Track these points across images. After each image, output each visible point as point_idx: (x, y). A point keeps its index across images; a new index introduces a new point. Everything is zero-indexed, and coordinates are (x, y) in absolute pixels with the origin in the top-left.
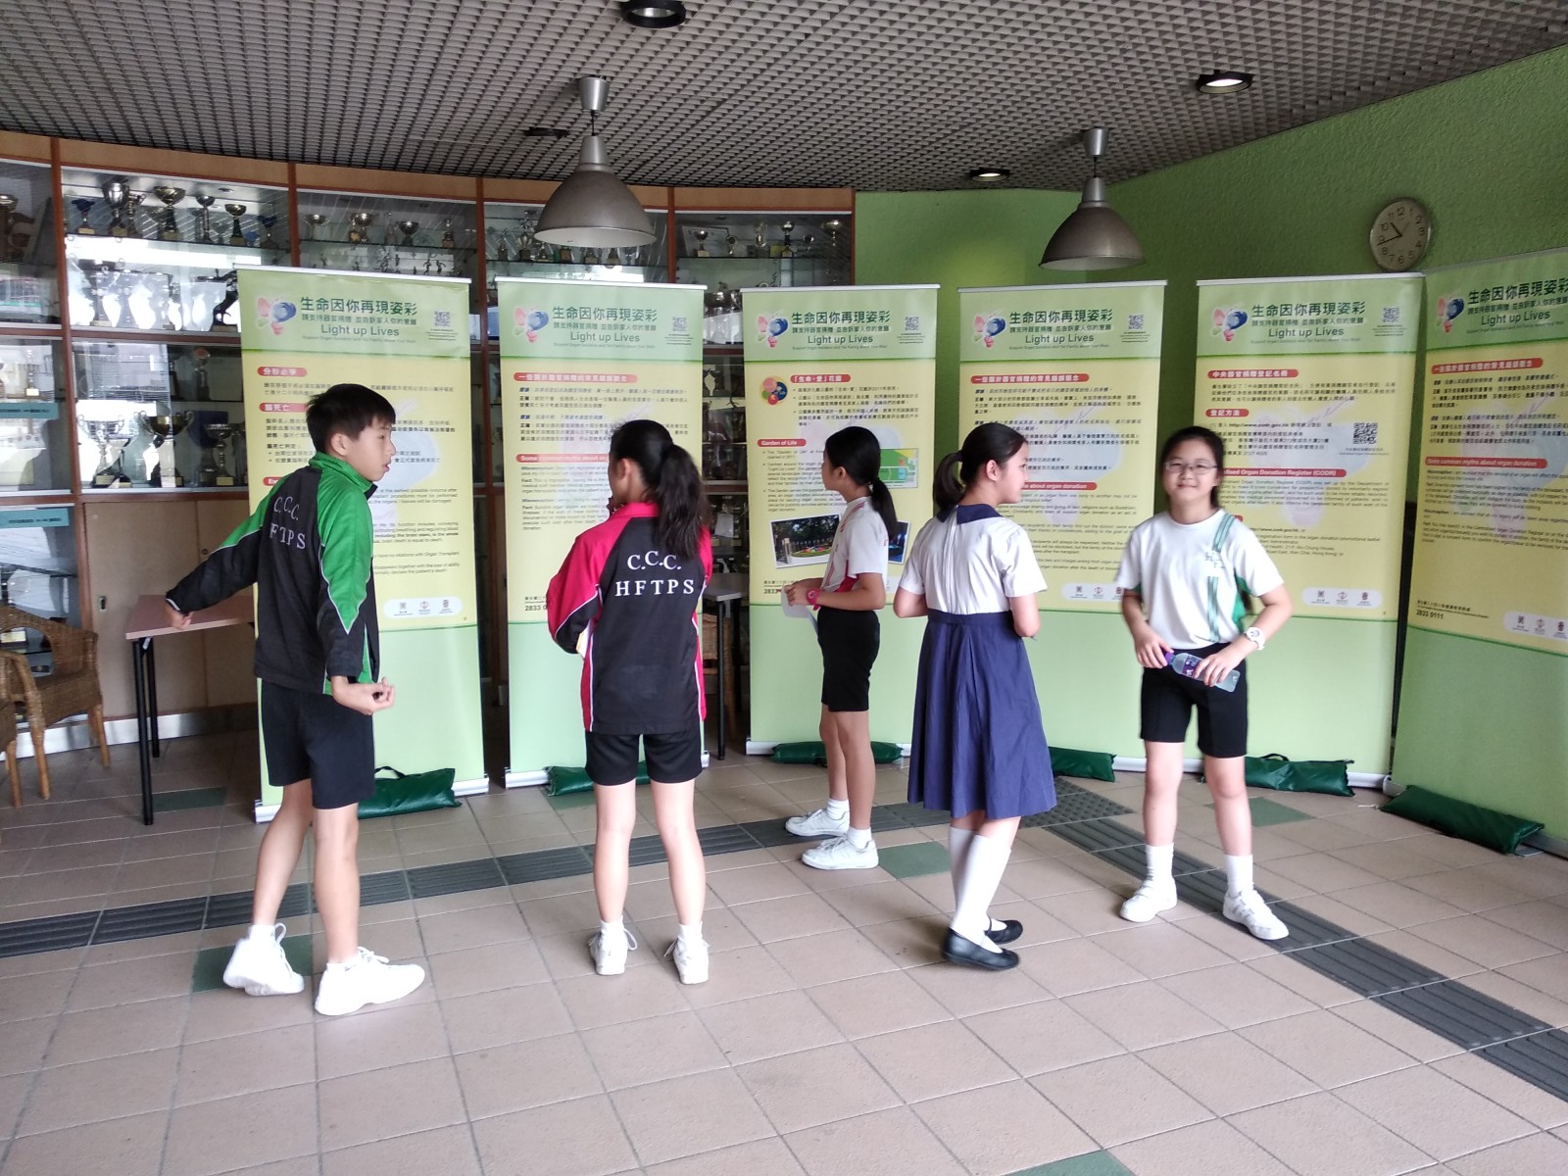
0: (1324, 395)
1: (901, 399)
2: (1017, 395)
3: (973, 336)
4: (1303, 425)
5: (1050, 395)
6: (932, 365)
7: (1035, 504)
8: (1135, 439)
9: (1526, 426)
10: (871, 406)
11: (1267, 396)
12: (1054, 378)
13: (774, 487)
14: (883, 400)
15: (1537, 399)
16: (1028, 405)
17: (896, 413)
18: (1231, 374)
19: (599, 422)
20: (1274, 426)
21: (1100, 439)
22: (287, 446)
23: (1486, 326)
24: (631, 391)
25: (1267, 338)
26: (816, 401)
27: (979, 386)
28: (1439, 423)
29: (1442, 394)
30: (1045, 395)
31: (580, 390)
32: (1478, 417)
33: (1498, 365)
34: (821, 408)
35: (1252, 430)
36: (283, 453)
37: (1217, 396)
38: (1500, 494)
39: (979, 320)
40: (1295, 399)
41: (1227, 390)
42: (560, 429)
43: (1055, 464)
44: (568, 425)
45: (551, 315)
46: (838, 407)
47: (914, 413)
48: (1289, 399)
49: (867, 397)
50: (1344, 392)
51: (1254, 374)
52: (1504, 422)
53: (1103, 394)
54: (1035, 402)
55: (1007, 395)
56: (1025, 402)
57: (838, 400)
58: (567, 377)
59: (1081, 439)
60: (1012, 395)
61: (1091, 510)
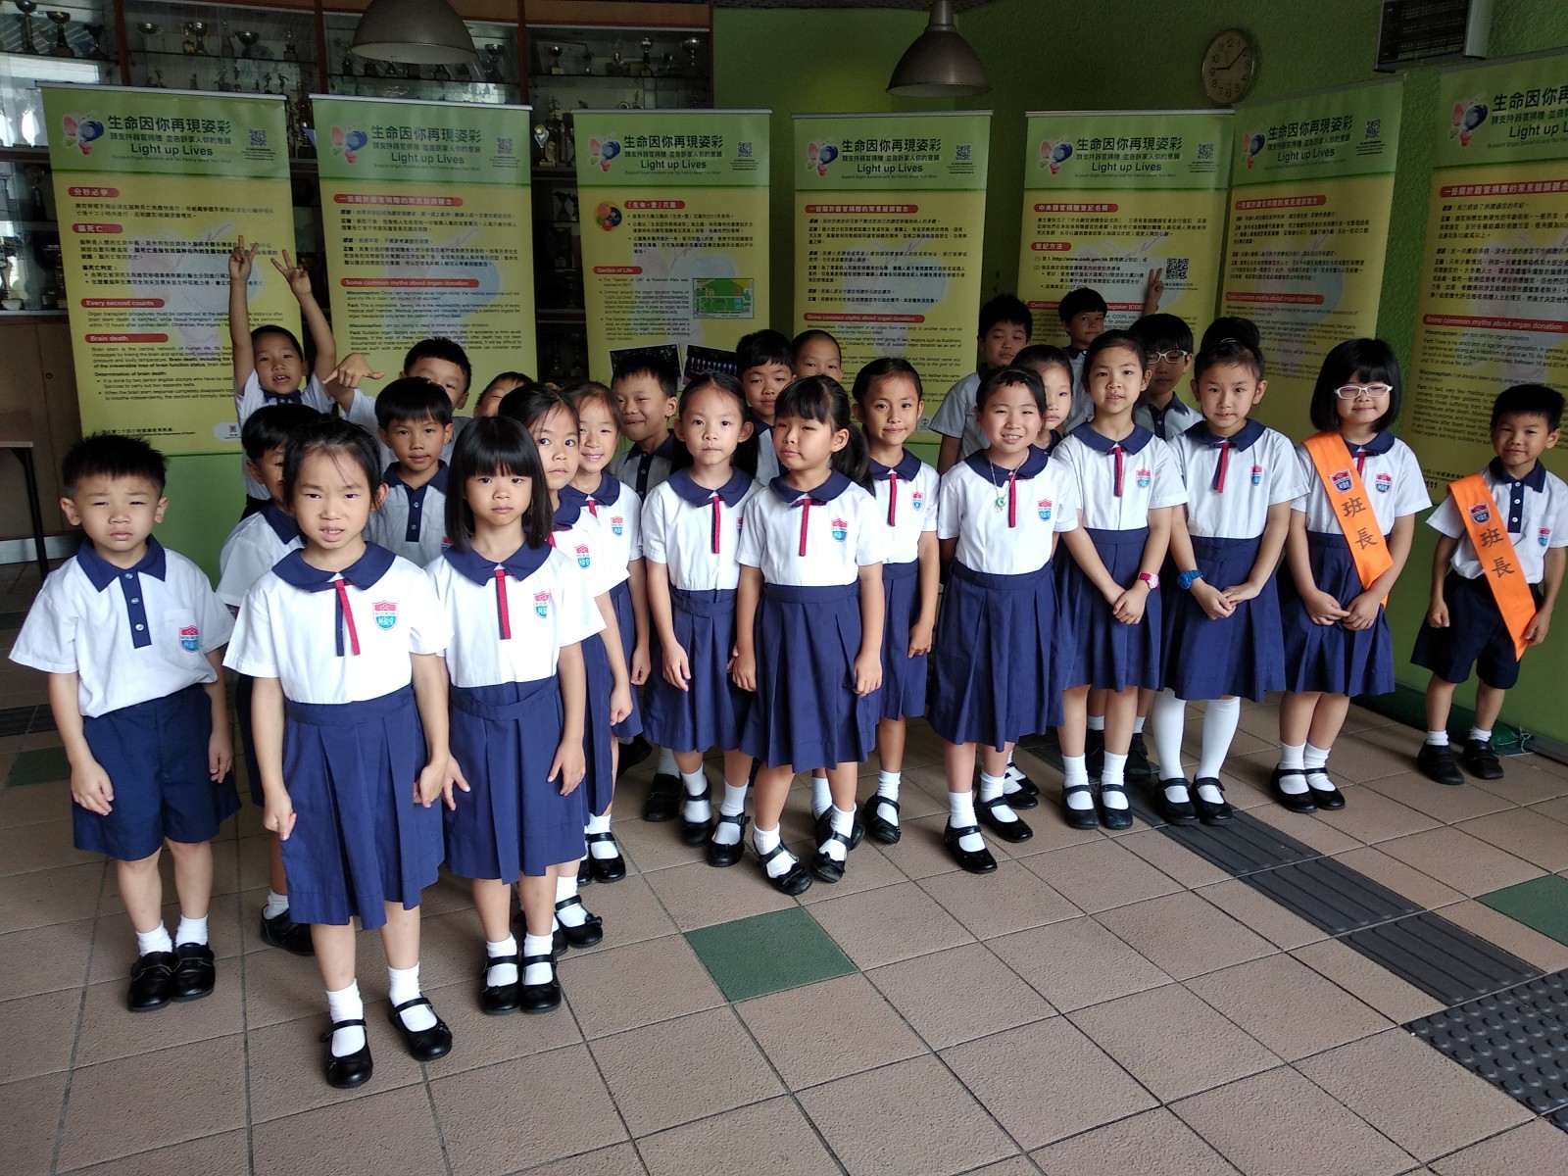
0: (1140, 231)
1: (735, 228)
2: (849, 225)
3: (807, 165)
4: (1121, 259)
5: (881, 225)
6: (767, 192)
7: (868, 336)
8: (960, 272)
9: (1308, 263)
10: (706, 234)
11: (1088, 230)
12: (885, 209)
13: (611, 316)
14: (718, 228)
15: (1320, 236)
16: (860, 236)
17: (730, 242)
18: (1056, 208)
19: (425, 246)
20: (1093, 260)
21: (929, 271)
22: (103, 267)
23: (1283, 163)
24: (457, 215)
25: (1091, 172)
26: (651, 228)
27: (814, 216)
28: (1239, 259)
29: (1243, 230)
30: (876, 226)
31: (404, 213)
32: (1270, 254)
33: (1290, 202)
34: (655, 235)
35: (1074, 263)
36: (99, 275)
37: (1042, 230)
38: (1285, 329)
39: (813, 147)
40: (1114, 234)
41: (1051, 223)
42: (385, 253)
43: (886, 296)
44: (392, 249)
45: (370, 135)
46: (673, 235)
47: (749, 242)
48: (1109, 234)
49: (702, 224)
50: (1160, 227)
51: (1077, 208)
52: (1291, 259)
53: (931, 225)
54: (867, 233)
55: (840, 225)
56: (857, 232)
57: (673, 228)
58: (389, 200)
59: (910, 272)
60: (844, 225)
61: (919, 343)
